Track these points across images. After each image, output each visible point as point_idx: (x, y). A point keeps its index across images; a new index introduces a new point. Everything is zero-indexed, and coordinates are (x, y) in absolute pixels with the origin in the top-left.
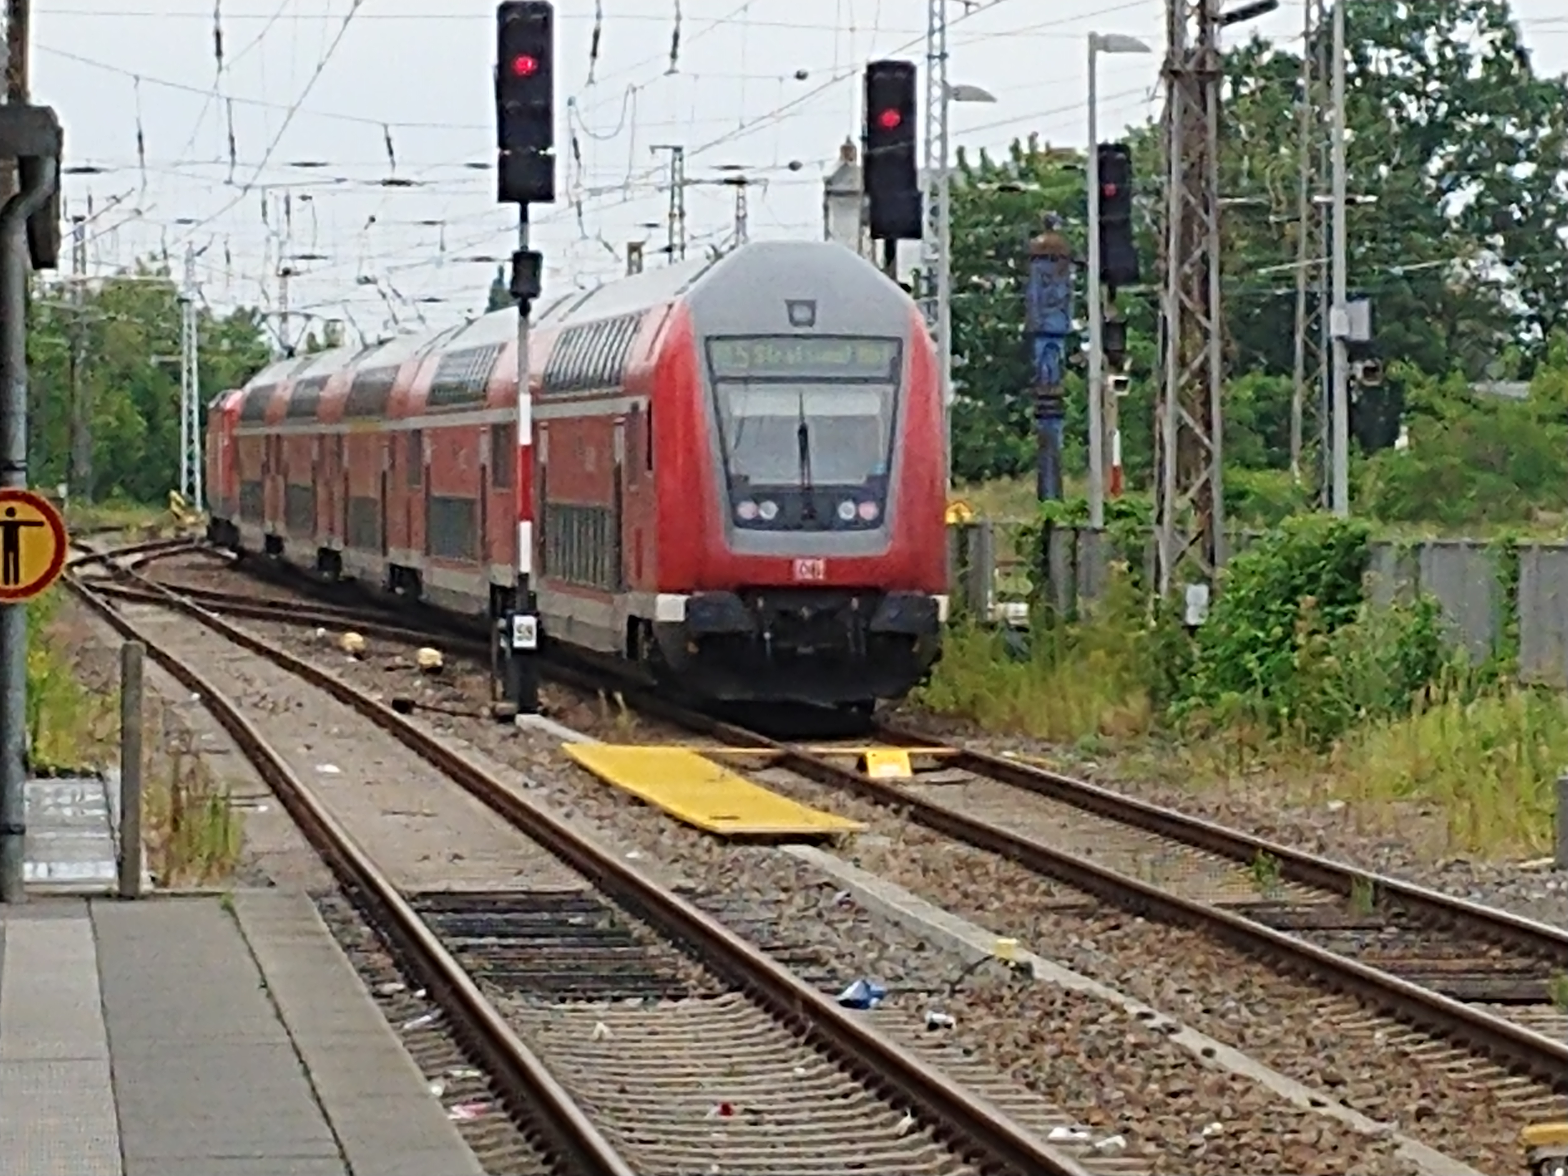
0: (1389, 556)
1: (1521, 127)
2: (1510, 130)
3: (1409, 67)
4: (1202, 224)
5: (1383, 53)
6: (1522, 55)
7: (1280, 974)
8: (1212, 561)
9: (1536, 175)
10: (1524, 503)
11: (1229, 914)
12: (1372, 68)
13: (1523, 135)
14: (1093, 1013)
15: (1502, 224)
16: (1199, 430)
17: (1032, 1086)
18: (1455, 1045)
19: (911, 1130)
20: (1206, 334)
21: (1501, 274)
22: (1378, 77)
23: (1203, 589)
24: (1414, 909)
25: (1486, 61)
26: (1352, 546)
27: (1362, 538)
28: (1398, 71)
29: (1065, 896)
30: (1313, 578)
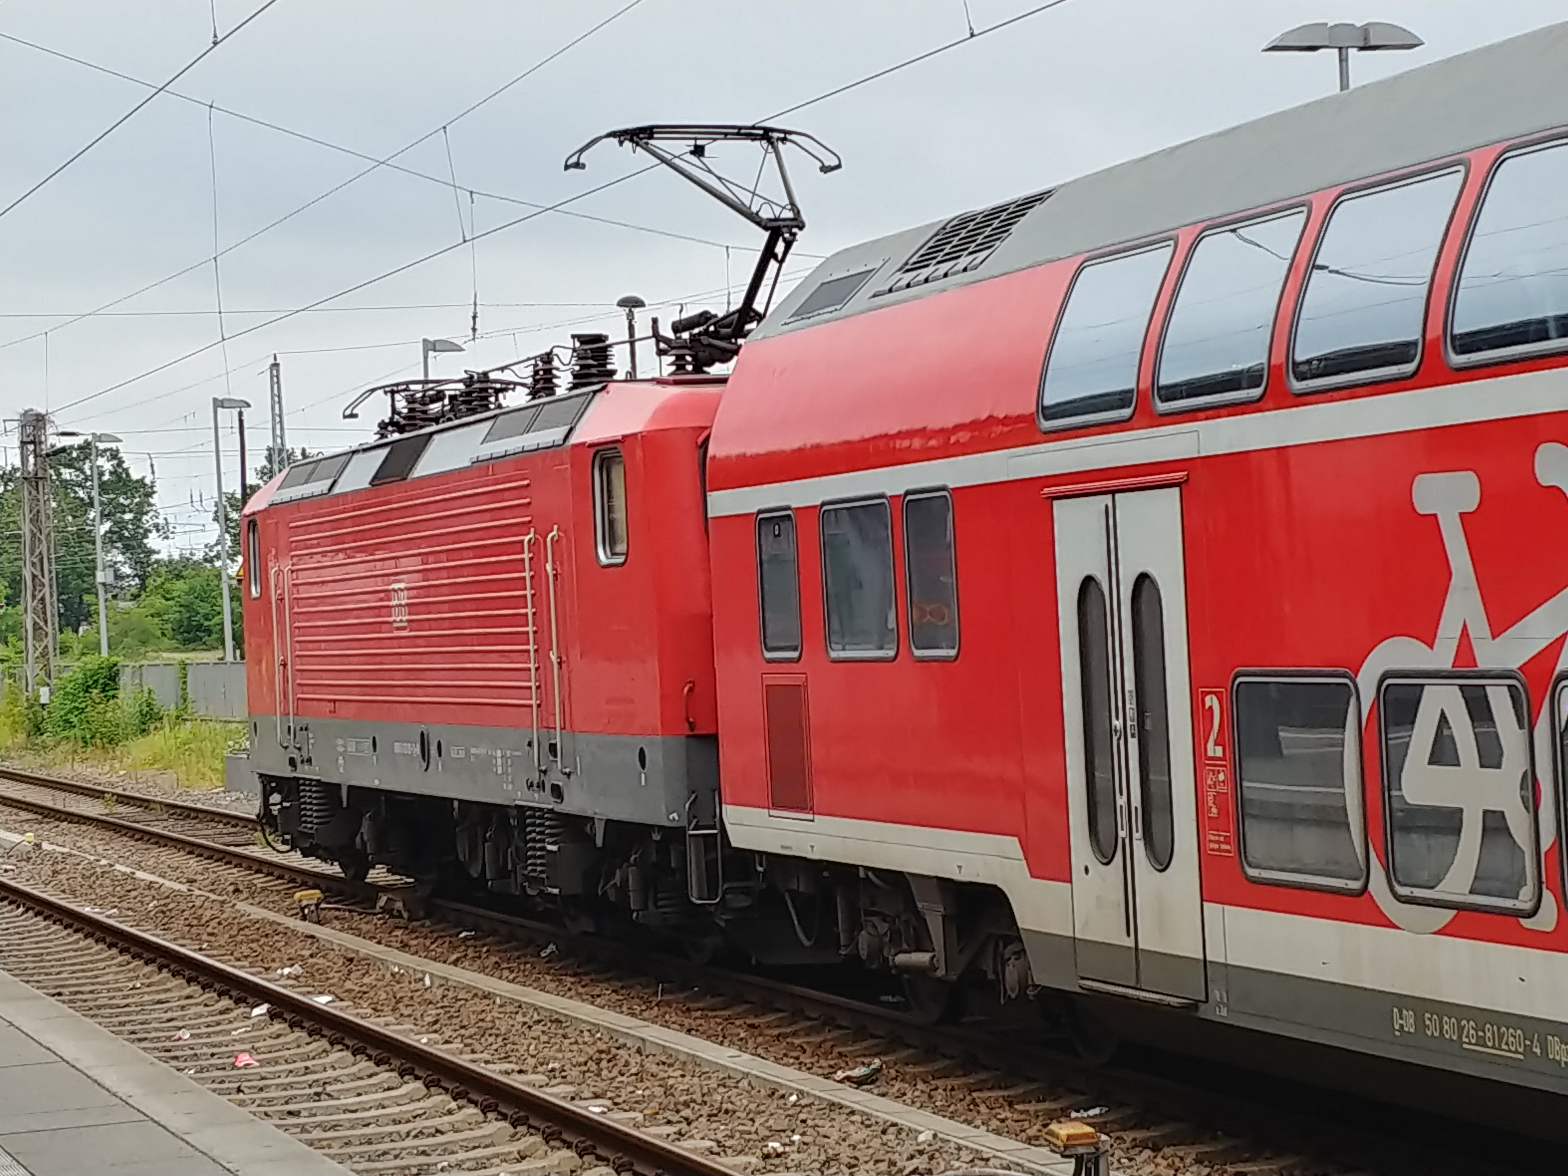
0: (128, 671)
1: (126, 499)
2: (121, 500)
3: (77, 476)
4: (39, 539)
5: (68, 471)
6: (126, 470)
7: (137, 840)
8: (50, 678)
9: (135, 518)
10: (143, 650)
11: (104, 818)
12: (63, 477)
13: (126, 502)
14: (78, 861)
15: (121, 538)
16: (42, 624)
17: (63, 891)
18: (226, 864)
19: (23, 914)
20: (43, 585)
21: (120, 558)
22: (66, 481)
23: (46, 689)
24: (179, 811)
25: (111, 473)
26: (111, 668)
27: (115, 665)
28: (74, 478)
29: (24, 815)
30: (96, 681)
